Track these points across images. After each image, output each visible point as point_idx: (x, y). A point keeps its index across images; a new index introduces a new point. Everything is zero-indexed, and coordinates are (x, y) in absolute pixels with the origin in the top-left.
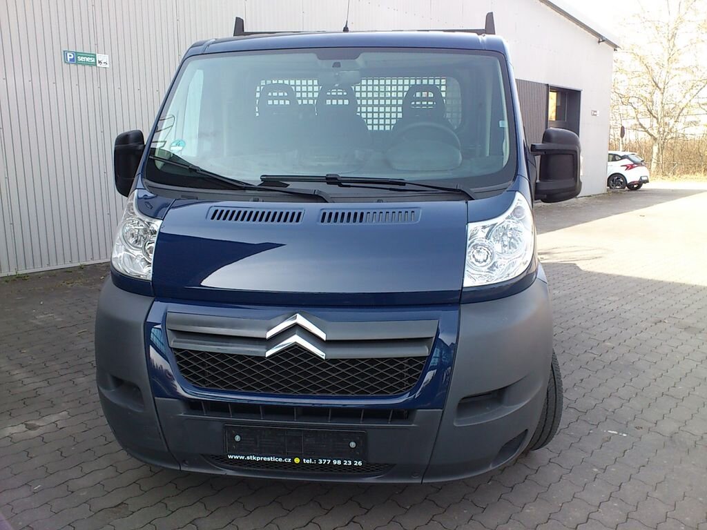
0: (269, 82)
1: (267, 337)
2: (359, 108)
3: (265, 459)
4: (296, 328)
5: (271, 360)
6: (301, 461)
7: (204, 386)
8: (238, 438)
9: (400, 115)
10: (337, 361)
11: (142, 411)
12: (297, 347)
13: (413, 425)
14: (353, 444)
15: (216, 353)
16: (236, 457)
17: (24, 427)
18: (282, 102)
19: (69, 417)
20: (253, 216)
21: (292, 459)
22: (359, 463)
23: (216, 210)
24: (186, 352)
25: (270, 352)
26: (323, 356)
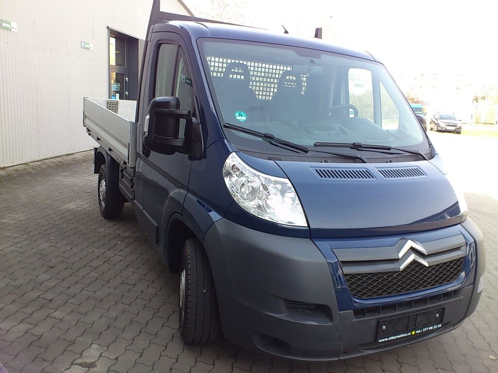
0: (233, 61)
1: (400, 258)
2: (251, 82)
3: (398, 337)
4: (412, 249)
5: (401, 272)
6: (415, 332)
7: (364, 298)
8: (384, 327)
9: (276, 90)
10: (431, 266)
11: (331, 324)
12: (414, 262)
13: (462, 297)
14: (437, 315)
15: (371, 274)
16: (383, 340)
17: (80, 367)
18: (239, 77)
19: (106, 348)
20: (344, 174)
21: (411, 333)
22: (440, 326)
23: (316, 170)
24: (353, 276)
25: (402, 267)
26: (427, 265)
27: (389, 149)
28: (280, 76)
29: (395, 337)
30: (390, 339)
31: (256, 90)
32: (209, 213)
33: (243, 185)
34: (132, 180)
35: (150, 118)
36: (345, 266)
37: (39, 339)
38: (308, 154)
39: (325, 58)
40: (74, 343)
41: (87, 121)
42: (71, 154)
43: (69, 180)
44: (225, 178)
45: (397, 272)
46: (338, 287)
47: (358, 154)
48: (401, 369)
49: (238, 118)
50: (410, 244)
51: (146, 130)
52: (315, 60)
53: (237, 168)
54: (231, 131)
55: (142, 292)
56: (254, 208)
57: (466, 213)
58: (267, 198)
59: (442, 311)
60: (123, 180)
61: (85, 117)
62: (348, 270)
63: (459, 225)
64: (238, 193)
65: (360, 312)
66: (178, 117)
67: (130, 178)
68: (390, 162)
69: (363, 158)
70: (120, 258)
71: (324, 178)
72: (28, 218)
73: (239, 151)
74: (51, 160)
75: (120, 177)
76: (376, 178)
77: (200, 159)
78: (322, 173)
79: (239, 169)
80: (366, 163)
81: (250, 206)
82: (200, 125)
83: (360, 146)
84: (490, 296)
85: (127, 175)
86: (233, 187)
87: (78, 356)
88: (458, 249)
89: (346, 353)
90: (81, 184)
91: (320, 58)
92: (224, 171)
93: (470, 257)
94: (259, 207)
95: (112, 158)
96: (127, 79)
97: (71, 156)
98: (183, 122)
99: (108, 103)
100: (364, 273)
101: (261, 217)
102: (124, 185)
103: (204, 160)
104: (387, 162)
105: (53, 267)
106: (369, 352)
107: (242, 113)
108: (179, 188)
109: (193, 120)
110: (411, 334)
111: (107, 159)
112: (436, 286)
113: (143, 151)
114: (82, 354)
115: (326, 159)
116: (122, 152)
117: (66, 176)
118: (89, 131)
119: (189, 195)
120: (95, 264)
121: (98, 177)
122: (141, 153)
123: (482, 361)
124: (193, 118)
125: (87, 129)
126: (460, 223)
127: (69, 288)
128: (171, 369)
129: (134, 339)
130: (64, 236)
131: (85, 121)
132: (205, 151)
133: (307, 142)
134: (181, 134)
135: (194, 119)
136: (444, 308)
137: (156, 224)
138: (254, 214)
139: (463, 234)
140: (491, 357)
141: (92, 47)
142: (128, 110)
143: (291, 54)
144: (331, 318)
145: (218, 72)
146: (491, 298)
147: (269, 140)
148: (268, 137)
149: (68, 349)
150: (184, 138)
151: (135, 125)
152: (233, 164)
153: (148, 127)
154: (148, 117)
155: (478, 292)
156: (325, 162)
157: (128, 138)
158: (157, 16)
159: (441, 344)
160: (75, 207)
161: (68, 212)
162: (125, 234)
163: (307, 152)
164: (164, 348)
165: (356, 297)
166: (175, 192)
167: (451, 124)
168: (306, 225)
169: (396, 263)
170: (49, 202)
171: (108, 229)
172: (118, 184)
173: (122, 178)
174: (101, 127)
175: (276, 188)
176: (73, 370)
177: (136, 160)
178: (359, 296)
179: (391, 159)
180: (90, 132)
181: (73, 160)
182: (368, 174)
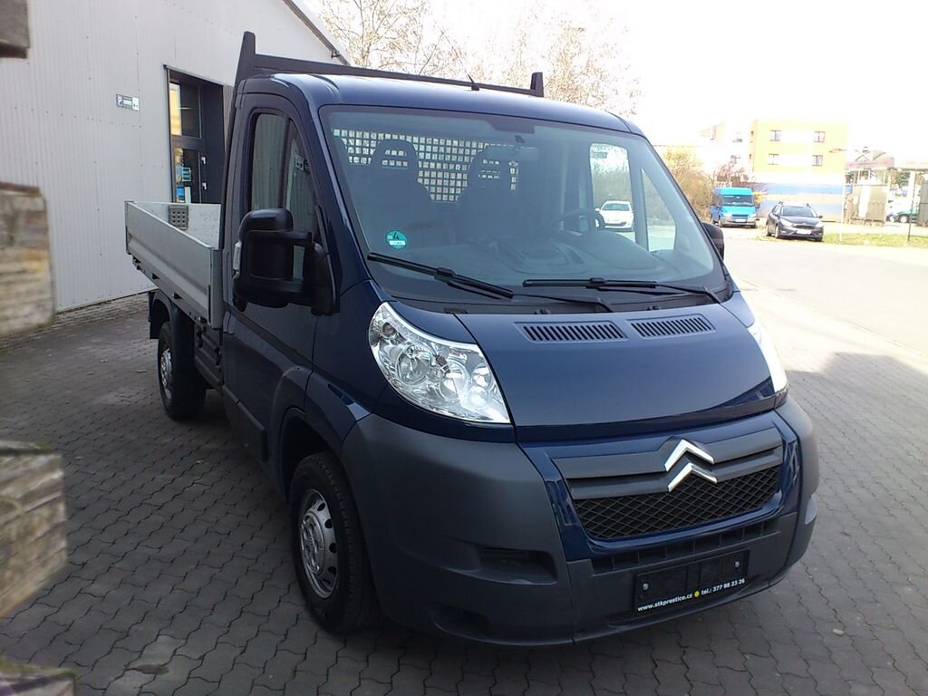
0: (388, 136)
1: (668, 469)
2: (421, 172)
3: (671, 601)
4: (689, 455)
5: (670, 493)
6: (700, 593)
7: (609, 538)
8: (646, 586)
9: (465, 184)
10: (722, 483)
11: (554, 583)
12: (692, 476)
13: (778, 532)
14: (737, 564)
15: (619, 497)
16: (645, 608)
17: (140, 673)
18: (399, 163)
19: (183, 641)
20: (572, 333)
21: (694, 594)
22: (742, 581)
23: (525, 328)
24: (589, 502)
25: (672, 485)
26: (714, 480)
27: (653, 286)
28: (472, 158)
29: (666, 602)
30: (656, 605)
31: (430, 185)
32: (349, 406)
33: (403, 356)
34: (217, 350)
35: (242, 246)
36: (574, 487)
37: (68, 630)
38: (514, 301)
39: (542, 131)
40: (128, 636)
41: (133, 244)
42: (105, 303)
43: (105, 351)
44: (372, 347)
45: (663, 494)
46: (566, 525)
47: (598, 297)
48: (684, 657)
49: (392, 243)
50: (683, 446)
51: (236, 267)
52: (524, 136)
53: (392, 328)
54: (380, 266)
55: (243, 545)
56: (423, 395)
57: (785, 391)
58: (444, 377)
59: (745, 556)
60: (202, 349)
61: (129, 237)
62: (579, 493)
63: (773, 412)
64: (394, 370)
65: (603, 561)
66: (290, 243)
67: (215, 348)
68: (654, 308)
69: (608, 303)
70: (202, 488)
71: (538, 342)
72: (33, 424)
73: (394, 299)
74: (69, 314)
75: (197, 344)
76: (627, 337)
77: (330, 314)
78: (535, 333)
79: (395, 331)
80: (611, 312)
81: (416, 391)
82: (328, 256)
83: (602, 282)
84: (846, 531)
85: (208, 341)
86: (387, 362)
87: (137, 655)
88: (769, 451)
89: (583, 631)
90: (127, 358)
91: (533, 132)
92: (370, 334)
93: (791, 464)
94: (431, 393)
95: (181, 313)
96: (204, 159)
97: (106, 306)
98: (299, 252)
99: (169, 210)
100: (606, 496)
101: (434, 410)
102: (204, 360)
103: (338, 314)
104: (649, 309)
105: (84, 508)
106: (624, 628)
107: (398, 233)
108: (298, 364)
109: (316, 249)
110: (693, 596)
111: (172, 313)
112: (732, 516)
113: (234, 300)
114: (142, 652)
115: (542, 308)
116: (198, 300)
117: (97, 344)
118: (137, 261)
119: (315, 376)
120: (158, 500)
121: (157, 343)
122: (232, 304)
123: (820, 638)
124: (317, 244)
125: (134, 258)
126: (773, 409)
127: (114, 543)
128: (295, 671)
129: (230, 624)
130: (100, 453)
131: (130, 245)
132: (338, 300)
133: (511, 279)
134: (298, 272)
135: (317, 247)
136: (748, 551)
137: (263, 428)
138: (423, 406)
139: (776, 427)
140: (836, 631)
141: (137, 104)
142: (205, 223)
143: (483, 126)
144: (553, 573)
145: (361, 156)
146: (846, 534)
147: (445, 278)
148: (444, 275)
149: (120, 644)
150: (302, 278)
151: (220, 255)
152: (385, 321)
153: (239, 261)
154: (238, 245)
155: (807, 523)
156: (542, 313)
157: (207, 277)
158: (252, 62)
159: (755, 614)
160: (117, 400)
161: (105, 409)
162: (211, 446)
163: (510, 297)
164: (283, 637)
165: (596, 537)
166: (291, 371)
167: (804, 224)
168: (508, 421)
169: (662, 480)
170: (69, 392)
171: (179, 437)
172: (193, 356)
173: (200, 346)
174: (159, 257)
175: (460, 360)
176: (128, 679)
177: (224, 315)
178: (600, 536)
179: (655, 304)
180: (140, 265)
181: (109, 313)
182: (614, 331)
